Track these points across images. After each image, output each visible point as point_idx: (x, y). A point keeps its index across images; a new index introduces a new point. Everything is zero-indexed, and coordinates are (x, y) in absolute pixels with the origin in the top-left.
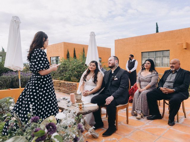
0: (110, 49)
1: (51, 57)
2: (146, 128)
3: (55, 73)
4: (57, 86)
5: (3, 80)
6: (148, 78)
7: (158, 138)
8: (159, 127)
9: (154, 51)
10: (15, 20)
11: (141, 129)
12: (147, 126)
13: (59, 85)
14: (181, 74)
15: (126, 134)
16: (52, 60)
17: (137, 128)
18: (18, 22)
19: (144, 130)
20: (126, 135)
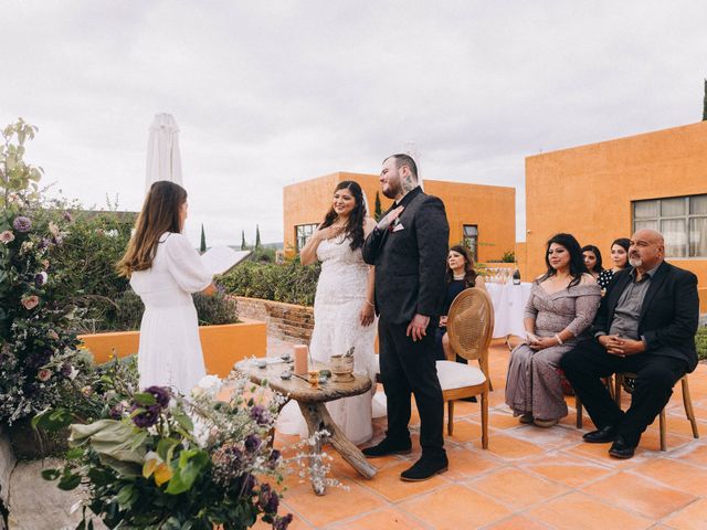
0: (512, 192)
1: (296, 227)
2: (543, 464)
3: (292, 283)
4: (297, 325)
5: (131, 302)
6: (560, 302)
7: (563, 495)
8: (589, 464)
9: (684, 197)
10: (162, 124)
11: (523, 467)
12: (550, 459)
13: (303, 321)
14: (663, 287)
15: (465, 476)
16: (300, 235)
17: (510, 462)
18: (171, 129)
19: (531, 468)
20: (464, 479)
